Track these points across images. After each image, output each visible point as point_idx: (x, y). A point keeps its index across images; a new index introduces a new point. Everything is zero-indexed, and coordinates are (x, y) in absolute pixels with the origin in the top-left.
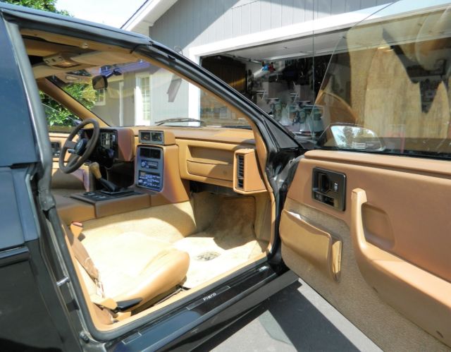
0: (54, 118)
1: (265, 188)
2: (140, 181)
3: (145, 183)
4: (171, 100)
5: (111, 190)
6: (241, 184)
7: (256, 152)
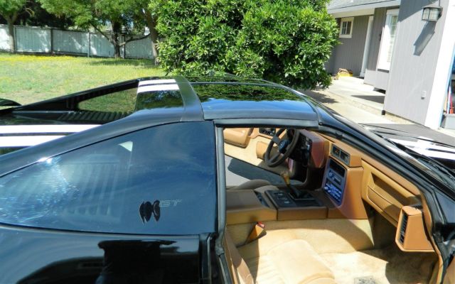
0: (289, 70)
1: (432, 247)
2: (326, 188)
3: (329, 191)
4: (418, 53)
5: (296, 197)
6: (402, 239)
7: (423, 214)
